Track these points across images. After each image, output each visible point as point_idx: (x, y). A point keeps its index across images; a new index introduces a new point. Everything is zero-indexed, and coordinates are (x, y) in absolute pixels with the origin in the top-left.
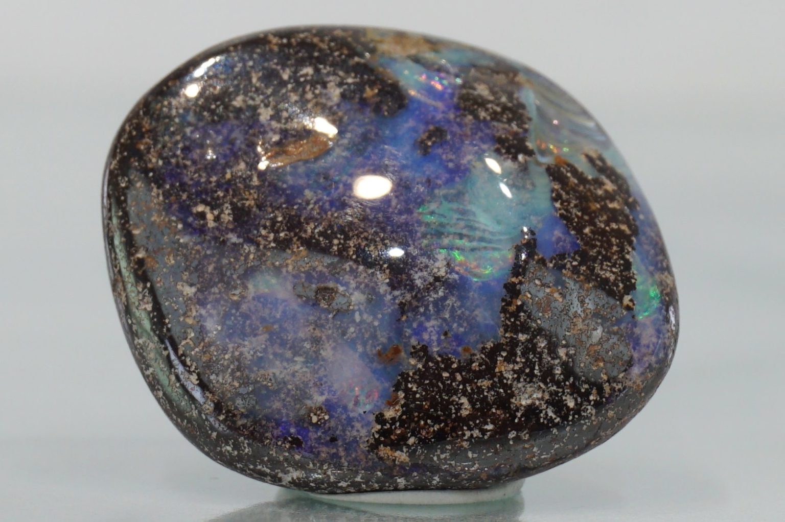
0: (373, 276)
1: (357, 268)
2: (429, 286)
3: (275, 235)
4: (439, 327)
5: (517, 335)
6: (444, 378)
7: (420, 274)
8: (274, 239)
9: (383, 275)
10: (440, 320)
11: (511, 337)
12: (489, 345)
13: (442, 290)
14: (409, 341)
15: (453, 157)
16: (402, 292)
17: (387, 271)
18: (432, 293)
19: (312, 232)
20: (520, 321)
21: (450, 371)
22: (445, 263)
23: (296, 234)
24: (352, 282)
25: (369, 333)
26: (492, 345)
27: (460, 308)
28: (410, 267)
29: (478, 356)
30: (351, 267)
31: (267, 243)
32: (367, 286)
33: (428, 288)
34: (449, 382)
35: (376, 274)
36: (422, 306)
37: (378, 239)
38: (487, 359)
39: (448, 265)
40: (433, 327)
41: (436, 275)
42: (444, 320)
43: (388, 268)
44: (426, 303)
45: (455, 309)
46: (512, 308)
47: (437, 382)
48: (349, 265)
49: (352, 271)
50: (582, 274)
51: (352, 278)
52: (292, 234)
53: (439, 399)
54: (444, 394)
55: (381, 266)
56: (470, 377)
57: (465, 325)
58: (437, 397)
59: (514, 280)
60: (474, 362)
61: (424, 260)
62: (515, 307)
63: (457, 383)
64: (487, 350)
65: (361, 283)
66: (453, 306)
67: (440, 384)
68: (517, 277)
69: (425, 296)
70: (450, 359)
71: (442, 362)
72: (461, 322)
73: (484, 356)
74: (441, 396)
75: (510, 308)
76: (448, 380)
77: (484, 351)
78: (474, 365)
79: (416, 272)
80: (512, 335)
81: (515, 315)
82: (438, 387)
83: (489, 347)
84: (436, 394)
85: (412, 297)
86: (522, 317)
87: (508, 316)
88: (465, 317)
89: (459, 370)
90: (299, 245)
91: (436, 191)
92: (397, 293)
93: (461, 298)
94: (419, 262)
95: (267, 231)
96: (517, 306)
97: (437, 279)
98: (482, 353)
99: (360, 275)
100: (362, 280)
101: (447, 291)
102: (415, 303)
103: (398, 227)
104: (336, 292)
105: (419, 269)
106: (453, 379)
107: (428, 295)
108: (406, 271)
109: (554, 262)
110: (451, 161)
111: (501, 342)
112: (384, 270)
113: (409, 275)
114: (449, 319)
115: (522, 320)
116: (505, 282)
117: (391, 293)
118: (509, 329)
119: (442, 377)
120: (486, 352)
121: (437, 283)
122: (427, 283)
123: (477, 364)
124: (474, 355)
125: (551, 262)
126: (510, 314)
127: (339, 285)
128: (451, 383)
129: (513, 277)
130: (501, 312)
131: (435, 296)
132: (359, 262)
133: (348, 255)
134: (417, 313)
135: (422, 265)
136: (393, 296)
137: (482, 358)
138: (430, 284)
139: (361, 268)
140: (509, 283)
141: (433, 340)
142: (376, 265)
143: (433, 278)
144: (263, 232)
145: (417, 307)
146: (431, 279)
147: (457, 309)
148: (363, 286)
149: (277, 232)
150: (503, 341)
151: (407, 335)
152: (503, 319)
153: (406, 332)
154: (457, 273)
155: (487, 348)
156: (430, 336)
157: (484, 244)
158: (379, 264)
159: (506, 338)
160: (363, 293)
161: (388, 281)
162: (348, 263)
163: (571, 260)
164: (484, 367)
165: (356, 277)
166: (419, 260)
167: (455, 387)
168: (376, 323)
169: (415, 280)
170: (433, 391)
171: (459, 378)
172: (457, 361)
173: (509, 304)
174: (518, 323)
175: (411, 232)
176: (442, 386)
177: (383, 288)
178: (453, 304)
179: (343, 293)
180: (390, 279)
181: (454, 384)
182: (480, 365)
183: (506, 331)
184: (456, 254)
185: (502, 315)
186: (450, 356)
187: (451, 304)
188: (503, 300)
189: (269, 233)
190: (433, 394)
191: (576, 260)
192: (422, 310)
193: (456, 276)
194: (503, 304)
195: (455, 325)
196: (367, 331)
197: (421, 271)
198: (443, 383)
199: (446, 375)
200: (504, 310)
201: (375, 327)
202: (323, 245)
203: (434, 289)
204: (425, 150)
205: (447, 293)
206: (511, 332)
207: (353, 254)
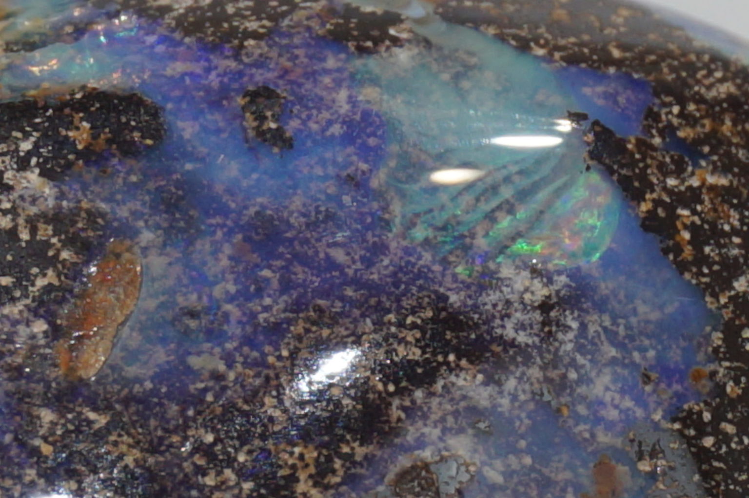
0: (449, 392)
1: (413, 402)
2: (546, 329)
3: (233, 469)
4: (614, 381)
5: (733, 288)
6: (713, 449)
7: (509, 325)
8: (237, 475)
9: (463, 375)
10: (607, 370)
11: (730, 298)
12: (717, 338)
13: (570, 318)
14: (598, 443)
15: (326, 115)
16: (518, 374)
17: (464, 362)
18: (560, 336)
19: (285, 411)
20: (715, 263)
21: (709, 429)
22: (526, 274)
23: (263, 437)
24: (426, 430)
25: (533, 485)
26: (720, 335)
27: (614, 323)
28: (485, 328)
29: (722, 371)
30: (404, 409)
31: (236, 491)
32: (456, 414)
33: (550, 332)
34: (724, 449)
35: (453, 384)
36: (567, 370)
37: (393, 329)
38: (736, 364)
39: (535, 272)
40: (607, 389)
41: (536, 304)
42: (613, 361)
43: (459, 358)
44: (567, 360)
45: (612, 331)
46: (688, 252)
47: (711, 465)
48: (398, 408)
49: (410, 411)
50: (702, 117)
51: (420, 423)
52: (257, 443)
53: (738, 488)
54: (736, 475)
55: (447, 363)
56: (741, 412)
57: (647, 342)
58: (732, 487)
59: (644, 207)
60: (725, 384)
61: (493, 297)
62: (690, 247)
63: (736, 439)
64: (722, 350)
65: (443, 420)
66: (605, 329)
67: (716, 464)
68: (644, 200)
69: (557, 350)
70: (690, 412)
71: (686, 426)
72: (637, 343)
73: (727, 364)
74: (736, 482)
75: (684, 255)
76: (720, 448)
77: (721, 355)
78: (728, 389)
79: (503, 327)
80: (728, 294)
81: (701, 260)
82: (719, 470)
83: (720, 343)
84: (727, 485)
85: (541, 368)
86: (712, 254)
87: (694, 270)
88: (636, 330)
89: (718, 417)
90: (289, 449)
91: (374, 183)
92: (511, 384)
93: (601, 306)
94: (489, 307)
95: (212, 473)
96: (689, 243)
97: (545, 307)
98: (721, 360)
99: (429, 408)
100: (440, 414)
101: (576, 313)
102: (554, 374)
103: (396, 285)
104: (426, 466)
105: (502, 319)
106: (726, 438)
107: (561, 343)
108: (488, 338)
109: (654, 132)
110: (330, 123)
111: (726, 318)
112: (458, 366)
113: (500, 340)
114: (619, 356)
115: (717, 259)
116: (639, 223)
117: (501, 393)
118: (717, 289)
119: (706, 450)
120: (724, 353)
121: (553, 314)
122: (536, 327)
123: (731, 383)
124: (713, 374)
125: (653, 136)
126: (693, 263)
127: (417, 452)
128: (728, 446)
129: (639, 205)
130: (682, 274)
131: (571, 335)
132: (405, 388)
133: (380, 393)
134: (571, 387)
135: (499, 308)
136: (510, 394)
137: (727, 368)
138: (544, 324)
139: (419, 394)
140: (645, 219)
141: (628, 409)
142: (437, 369)
143: (538, 312)
144: (210, 481)
145: (564, 377)
146: (538, 316)
147: (614, 328)
148: (450, 420)
149: (230, 461)
150: (727, 314)
151: (587, 435)
152: (694, 282)
153: (581, 432)
154: (559, 273)
155: (719, 347)
156: (616, 407)
157: (542, 195)
158: (440, 364)
159: (725, 306)
160: (461, 431)
161: (480, 377)
162: (394, 407)
163: (667, 110)
164: (743, 379)
165: (425, 417)
166: (485, 304)
167: (739, 448)
168: (528, 460)
169: (514, 339)
170: (718, 485)
171: (730, 429)
172: (702, 405)
173: (678, 249)
174: (716, 268)
175: (419, 275)
176: (722, 465)
177: (482, 395)
178: (600, 325)
179: (437, 458)
180: (479, 372)
181: (733, 446)
182: (737, 382)
183: (715, 296)
184: (521, 246)
185: (687, 276)
186: (686, 407)
187: (599, 329)
188: (666, 251)
189: (219, 473)
190: (722, 488)
191: (670, 105)
192: (573, 375)
193: (563, 279)
194: (671, 257)
195: (636, 355)
196: (527, 485)
197: (508, 316)
198: (719, 458)
199: (708, 442)
200: (682, 267)
201: (532, 469)
202: (325, 414)
203: (558, 325)
204: (279, 139)
205: (579, 316)
206: (722, 291)
207: (385, 385)
